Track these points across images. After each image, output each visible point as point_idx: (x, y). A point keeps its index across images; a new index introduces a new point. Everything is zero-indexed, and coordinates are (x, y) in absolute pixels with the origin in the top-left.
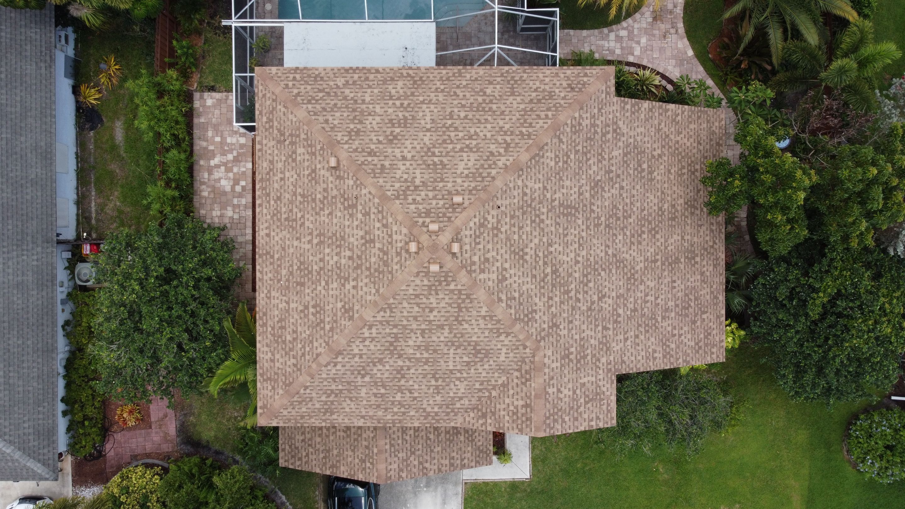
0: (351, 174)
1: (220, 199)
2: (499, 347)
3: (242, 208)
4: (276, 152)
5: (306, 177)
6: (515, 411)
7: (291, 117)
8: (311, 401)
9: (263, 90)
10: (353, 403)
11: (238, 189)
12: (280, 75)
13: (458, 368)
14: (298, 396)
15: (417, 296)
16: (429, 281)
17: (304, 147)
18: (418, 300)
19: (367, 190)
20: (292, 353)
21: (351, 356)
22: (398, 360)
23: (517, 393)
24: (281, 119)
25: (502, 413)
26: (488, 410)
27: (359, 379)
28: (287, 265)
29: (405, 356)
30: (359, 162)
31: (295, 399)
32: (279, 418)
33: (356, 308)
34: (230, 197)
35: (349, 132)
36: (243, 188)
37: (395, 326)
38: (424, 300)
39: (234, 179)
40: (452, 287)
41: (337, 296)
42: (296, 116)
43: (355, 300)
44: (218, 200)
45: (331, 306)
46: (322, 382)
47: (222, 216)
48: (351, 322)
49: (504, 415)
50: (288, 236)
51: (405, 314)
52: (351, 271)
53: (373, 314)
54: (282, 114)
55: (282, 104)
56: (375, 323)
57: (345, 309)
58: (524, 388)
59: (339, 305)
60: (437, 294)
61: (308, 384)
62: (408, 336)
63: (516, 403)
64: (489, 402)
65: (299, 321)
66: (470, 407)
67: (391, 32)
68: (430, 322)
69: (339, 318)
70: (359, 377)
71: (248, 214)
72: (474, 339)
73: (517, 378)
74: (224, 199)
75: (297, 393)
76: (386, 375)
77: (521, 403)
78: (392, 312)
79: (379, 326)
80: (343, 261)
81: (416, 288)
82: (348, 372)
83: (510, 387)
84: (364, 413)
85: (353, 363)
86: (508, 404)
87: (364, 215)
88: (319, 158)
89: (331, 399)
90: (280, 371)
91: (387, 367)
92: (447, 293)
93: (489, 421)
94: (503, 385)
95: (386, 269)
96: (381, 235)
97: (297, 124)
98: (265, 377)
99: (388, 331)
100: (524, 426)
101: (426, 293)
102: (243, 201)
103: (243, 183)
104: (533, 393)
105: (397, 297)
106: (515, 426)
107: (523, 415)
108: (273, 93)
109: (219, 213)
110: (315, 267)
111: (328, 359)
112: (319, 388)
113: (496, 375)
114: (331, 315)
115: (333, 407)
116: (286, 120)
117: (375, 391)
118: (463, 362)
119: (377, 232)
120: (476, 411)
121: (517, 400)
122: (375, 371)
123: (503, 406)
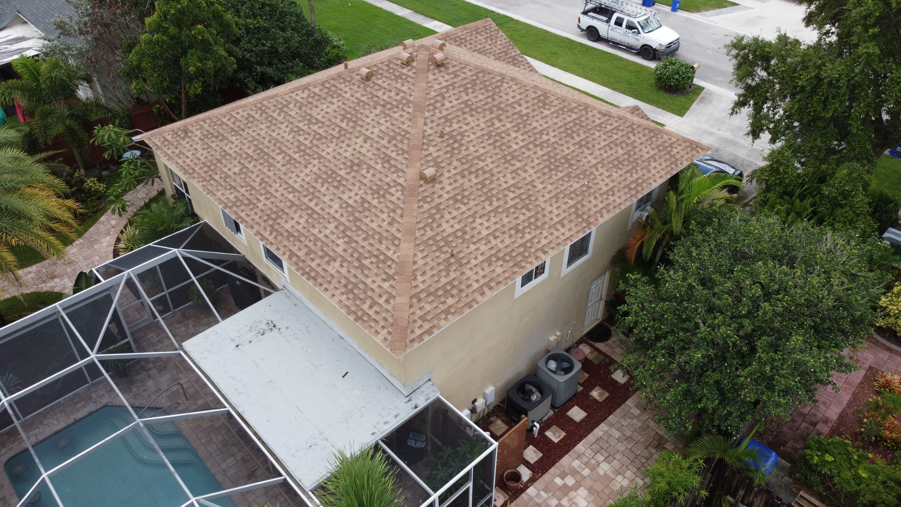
0: (425, 153)
1: (602, 491)
3: (586, 459)
4: (474, 262)
5: (469, 207)
7: (421, 262)
9: (417, 325)
11: (570, 481)
12: (382, 323)
17: (440, 225)
19: (425, 128)
20: (628, 142)
24: (433, 276)
28: (566, 185)
30: (406, 156)
34: (589, 482)
35: (384, 196)
36: (563, 476)
39: (566, 495)
41: (542, 118)
42: (415, 255)
43: (529, 99)
44: (607, 491)
45: (555, 121)
47: (618, 472)
50: (542, 199)
52: (509, 114)
54: (426, 277)
55: (414, 283)
57: (544, 105)
59: (546, 112)
65: (597, 147)
67: (226, 372)
69: (557, 108)
71: (583, 449)
74: (599, 487)
80: (509, 125)
87: (450, 121)
88: (437, 201)
90: (653, 146)
95: (478, 82)
96: (454, 97)
97: (421, 248)
98: (673, 160)
102: (576, 464)
103: (558, 481)
108: (411, 306)
109: (619, 478)
110: (540, 153)
114: (561, 117)
116: (428, 268)
119: (455, 102)
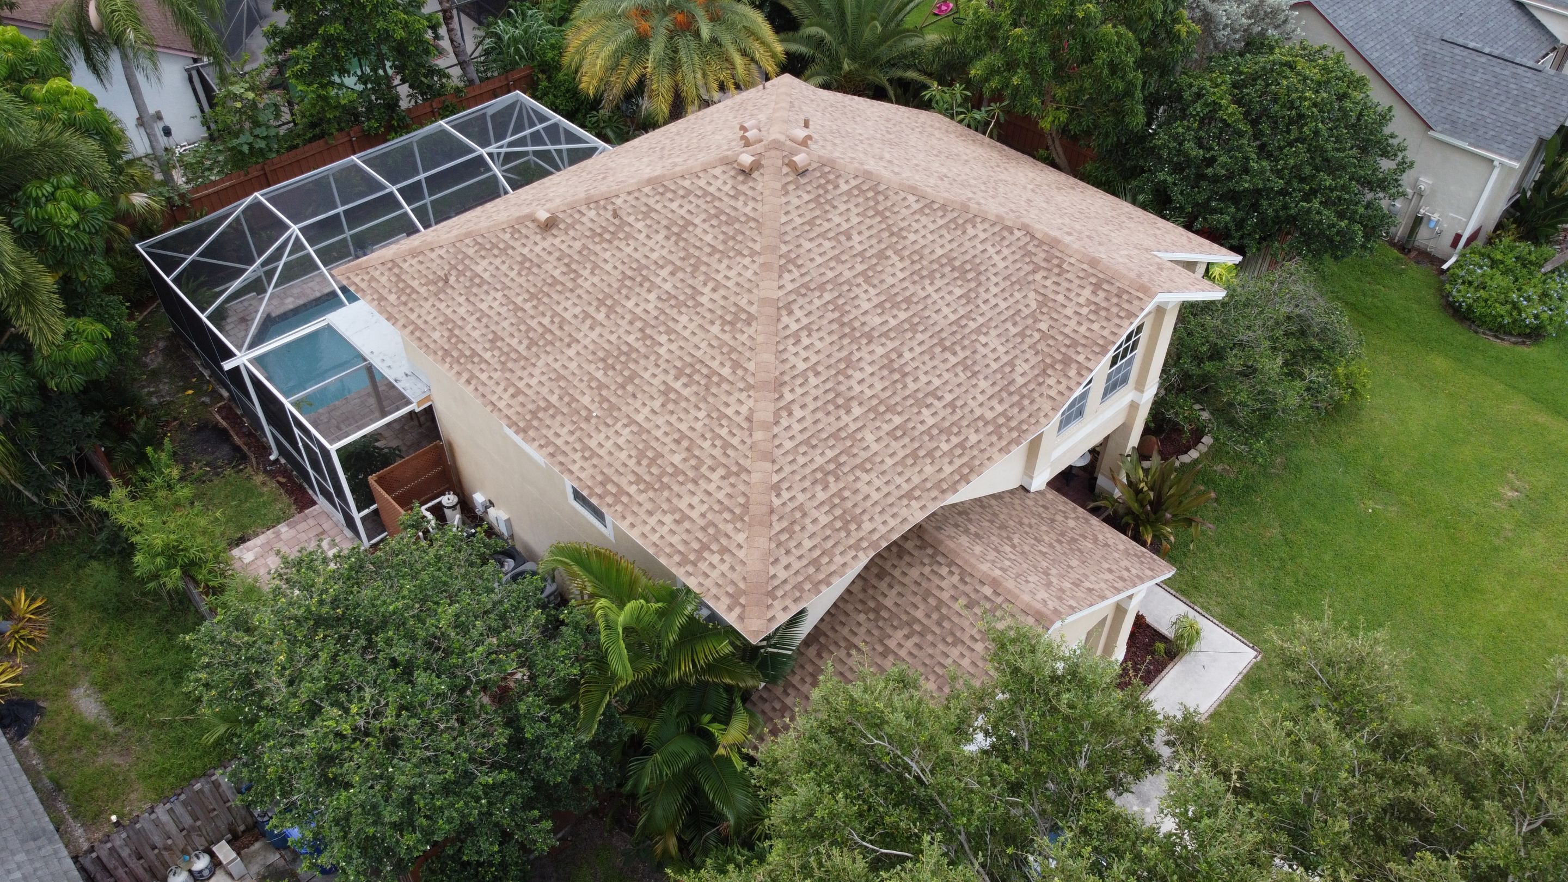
2: (980, 247)
4: (443, 306)
5: (517, 279)
6: (1093, 307)
7: (434, 256)
8: (805, 515)
10: (873, 475)
13: (962, 312)
14: (775, 518)
15: (811, 222)
16: (809, 192)
17: (484, 258)
18: (818, 230)
20: (704, 469)
21: (800, 381)
22: (872, 347)
23: (1069, 290)
24: (420, 272)
25: (1082, 330)
26: (1063, 350)
27: (846, 419)
28: (583, 386)
29: (876, 334)
31: (777, 527)
32: (779, 593)
33: (743, 303)
37: (822, 287)
38: (827, 225)
40: (844, 187)
41: (700, 326)
43: (733, 299)
45: (703, 345)
46: (794, 460)
48: (754, 324)
49: (1089, 329)
50: (550, 360)
51: (819, 260)
52: (690, 281)
53: (775, 284)
54: (417, 266)
56: (791, 299)
57: (730, 323)
58: (1069, 276)
59: (715, 329)
60: (835, 207)
61: (776, 478)
62: (852, 295)
63: (1082, 300)
64: (1051, 342)
65: (673, 419)
66: (1036, 372)
68: (861, 254)
69: (731, 343)
70: (842, 412)
72: (939, 252)
73: (1046, 278)
75: (772, 512)
76: (879, 386)
77: (1087, 293)
78: (799, 267)
79: (801, 301)
80: (667, 286)
81: (801, 212)
82: (820, 415)
83: (1052, 296)
84: (906, 487)
85: (814, 392)
86: (1076, 313)
87: (645, 219)
89: (833, 488)
90: (710, 516)
91: (869, 370)
92: (845, 198)
93: (1081, 358)
94: (1041, 304)
95: (737, 226)
96: (691, 207)
97: (452, 250)
98: (692, 557)
99: (817, 303)
100: (1126, 306)
101: (818, 213)
104: (1085, 266)
105: (787, 238)
106: (1117, 321)
107: (1107, 299)
110: (631, 339)
111: (772, 407)
112: (798, 477)
113: (1018, 296)
114: (715, 352)
115: (849, 504)
116: (428, 264)
117: (887, 428)
118: (959, 298)
119: (683, 212)
120: (1049, 372)
121: (1078, 295)
122: (858, 388)
123: (1073, 324)
